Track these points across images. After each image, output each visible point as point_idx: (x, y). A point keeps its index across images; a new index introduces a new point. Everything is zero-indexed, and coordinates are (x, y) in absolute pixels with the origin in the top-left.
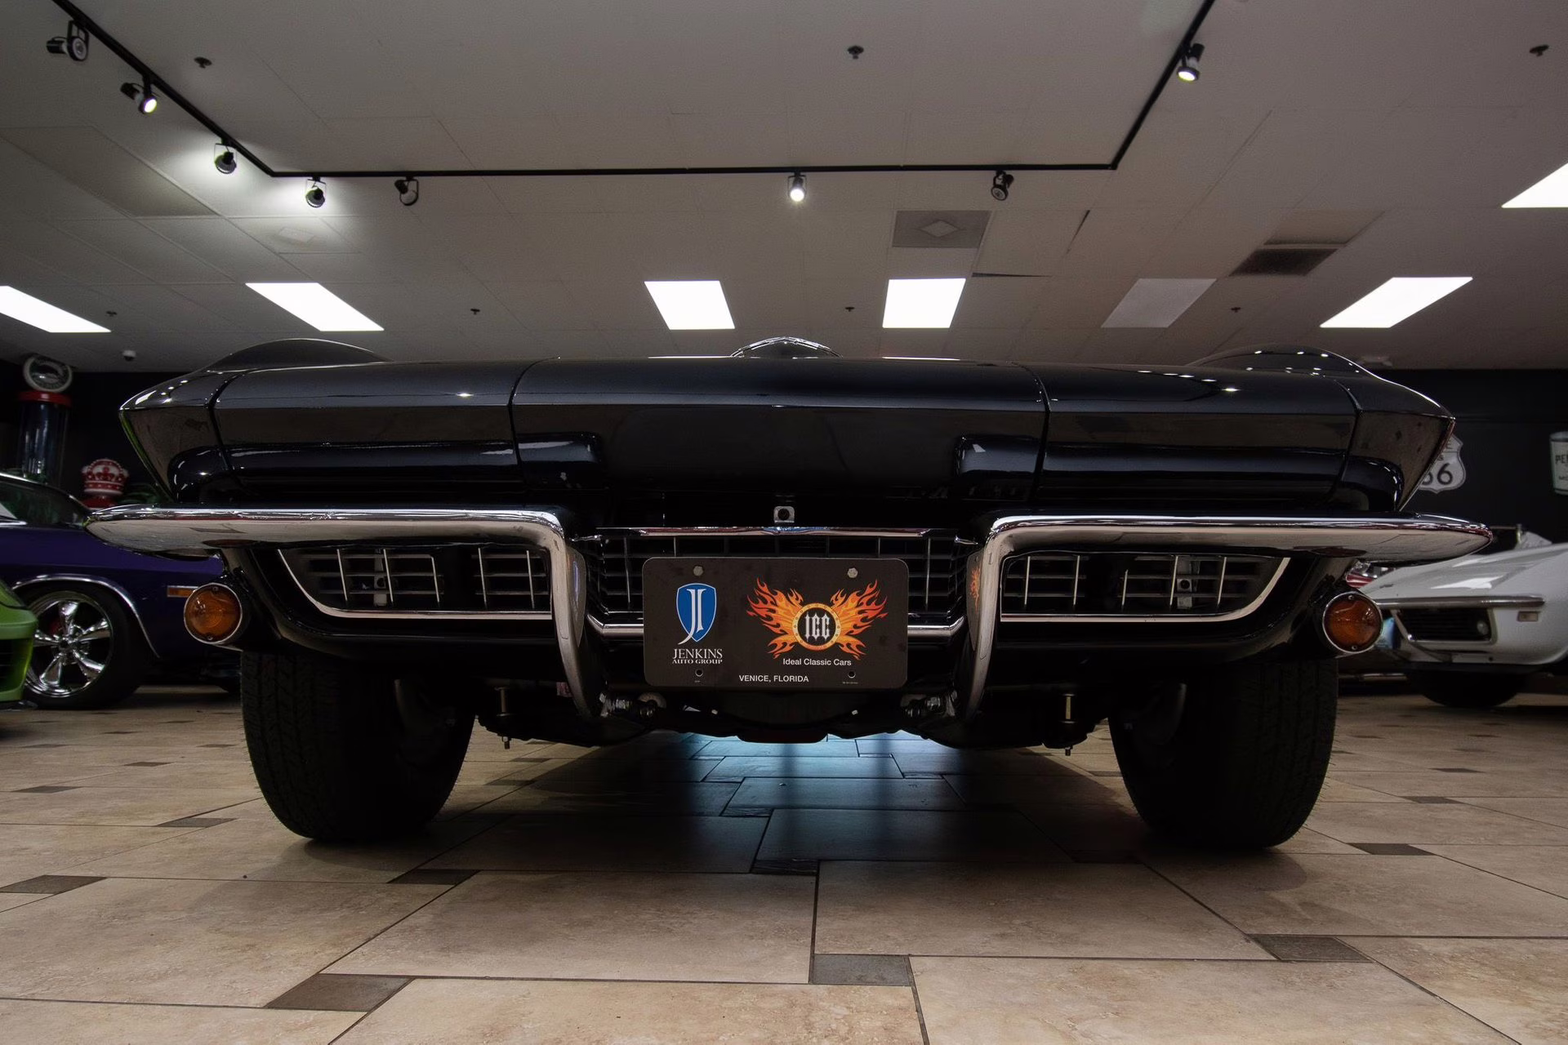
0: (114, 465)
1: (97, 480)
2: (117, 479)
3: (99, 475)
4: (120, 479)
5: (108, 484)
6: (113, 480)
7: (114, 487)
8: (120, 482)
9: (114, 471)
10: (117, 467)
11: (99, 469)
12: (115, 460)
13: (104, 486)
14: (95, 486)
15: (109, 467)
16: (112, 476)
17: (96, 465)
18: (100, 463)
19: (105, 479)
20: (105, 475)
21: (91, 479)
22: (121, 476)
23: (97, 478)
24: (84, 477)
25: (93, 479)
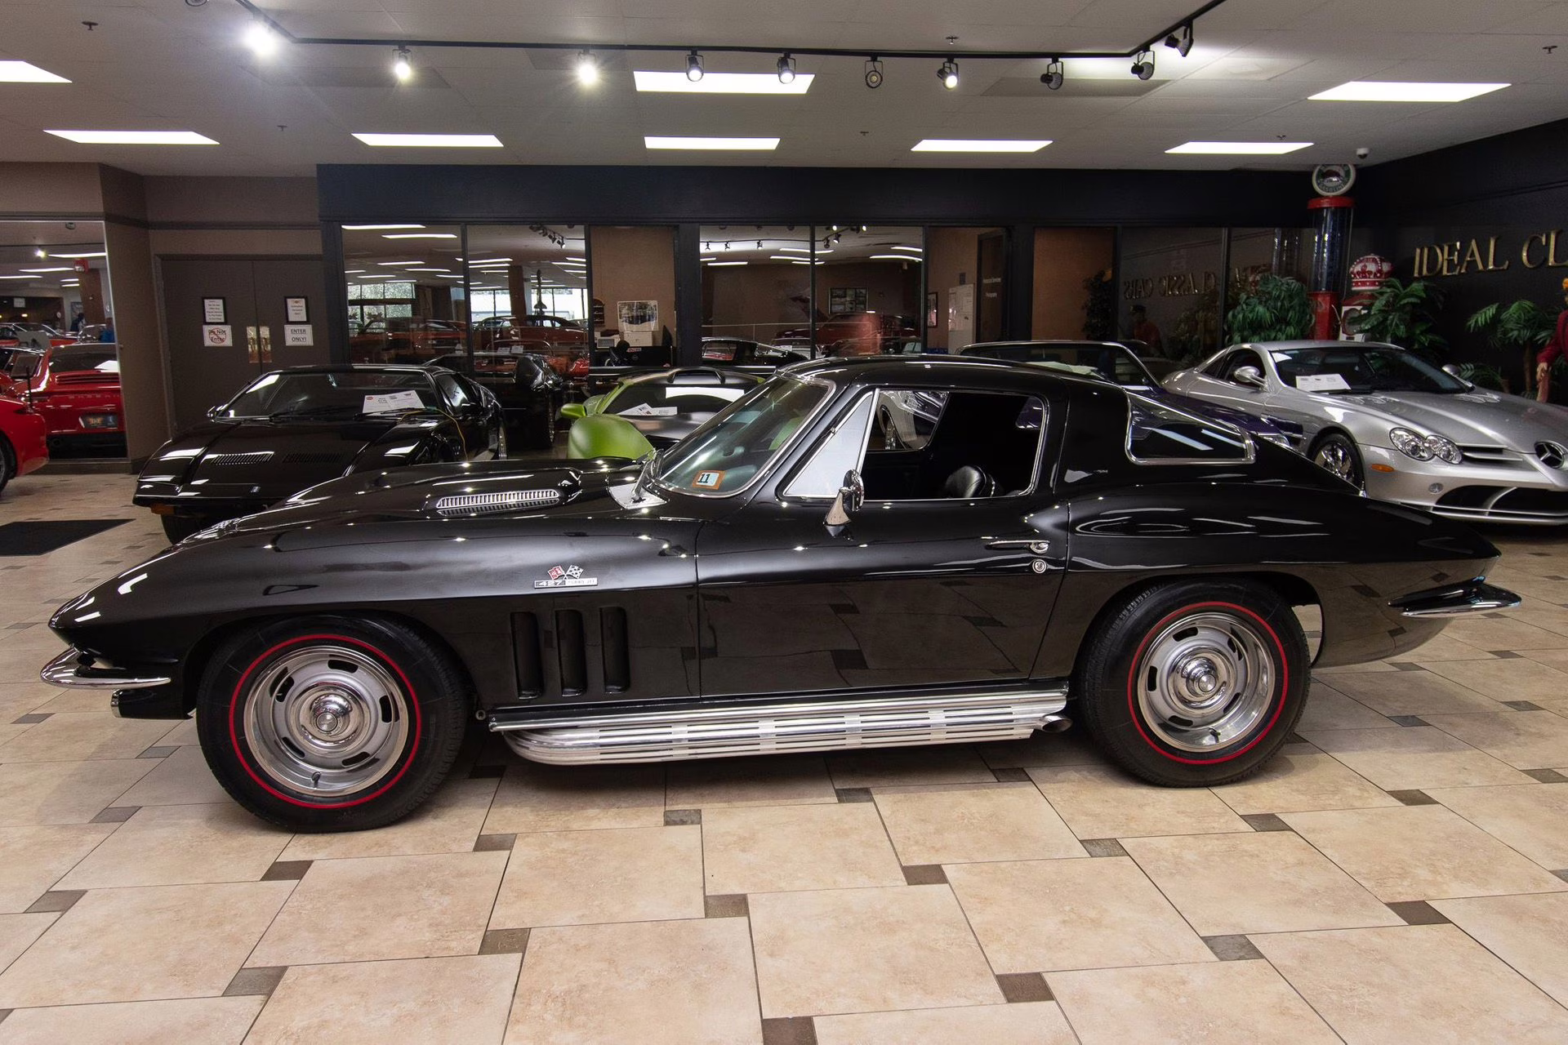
1: (1358, 279)
2: (1375, 275)
3: (1358, 273)
4: (1378, 275)
6: (1372, 276)
7: (1373, 284)
8: (1378, 278)
9: (1372, 267)
11: (1358, 268)
12: (1377, 255)
13: (1364, 284)
14: (1357, 285)
16: (1370, 273)
19: (1365, 277)
20: (1363, 273)
24: (1347, 277)
25: (1355, 276)
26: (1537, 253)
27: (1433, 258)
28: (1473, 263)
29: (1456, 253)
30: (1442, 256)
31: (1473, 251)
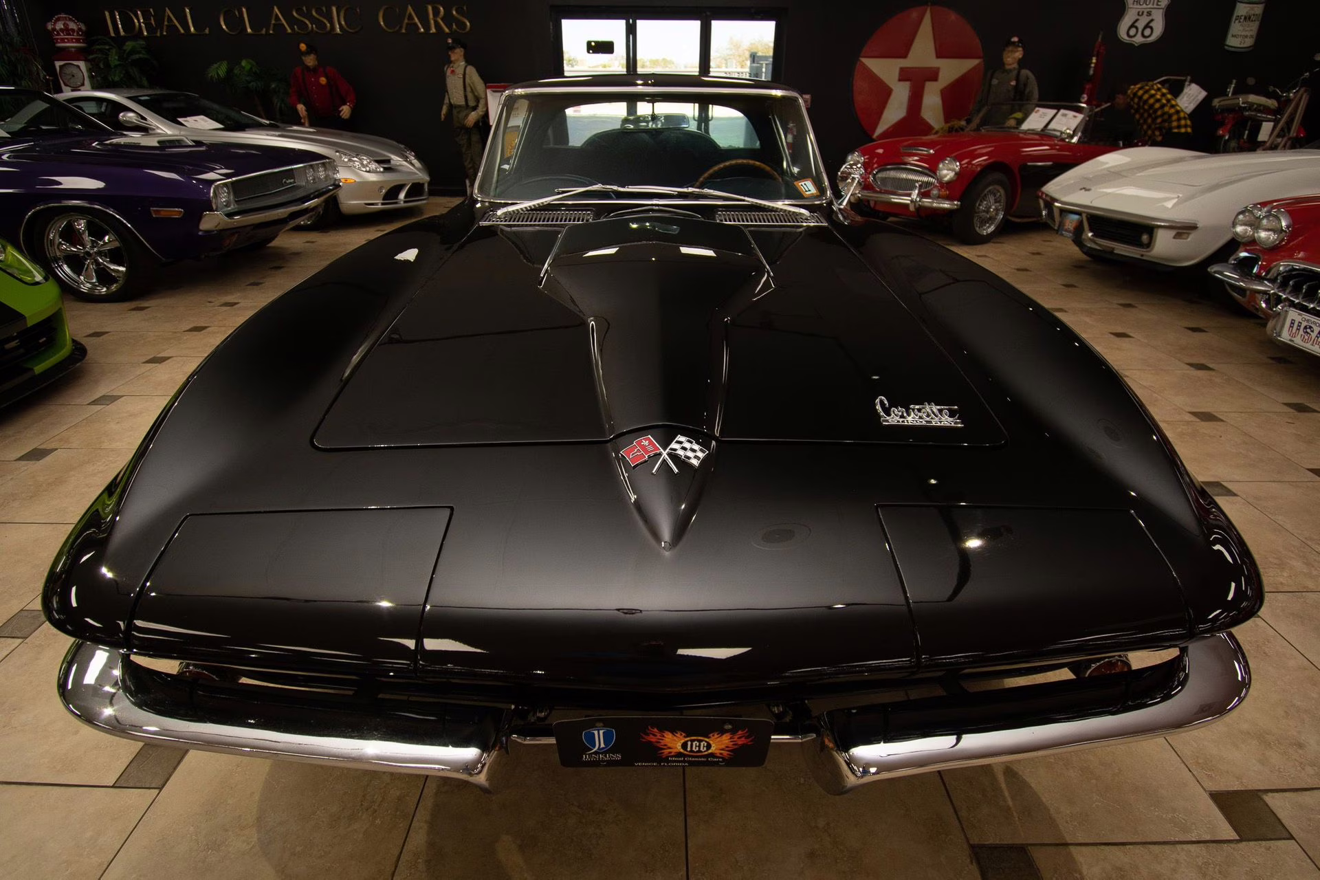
0: (70, 20)
1: (62, 36)
2: (78, 33)
3: (61, 30)
5: (72, 39)
6: (75, 34)
7: (78, 41)
8: (80, 35)
9: (72, 25)
10: (73, 21)
11: (60, 25)
12: (69, 15)
13: (70, 41)
14: (63, 40)
15: (68, 22)
16: (73, 30)
17: (55, 23)
18: (58, 20)
19: (69, 34)
20: (67, 30)
21: (57, 35)
22: (80, 29)
23: (62, 34)
24: (50, 34)
25: (58, 34)
26: (235, 23)
27: (128, 24)
28: (172, 27)
29: (152, 18)
30: (139, 21)
31: (169, 16)
